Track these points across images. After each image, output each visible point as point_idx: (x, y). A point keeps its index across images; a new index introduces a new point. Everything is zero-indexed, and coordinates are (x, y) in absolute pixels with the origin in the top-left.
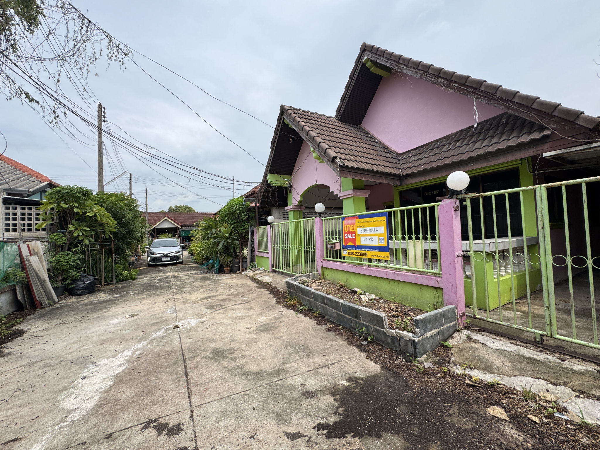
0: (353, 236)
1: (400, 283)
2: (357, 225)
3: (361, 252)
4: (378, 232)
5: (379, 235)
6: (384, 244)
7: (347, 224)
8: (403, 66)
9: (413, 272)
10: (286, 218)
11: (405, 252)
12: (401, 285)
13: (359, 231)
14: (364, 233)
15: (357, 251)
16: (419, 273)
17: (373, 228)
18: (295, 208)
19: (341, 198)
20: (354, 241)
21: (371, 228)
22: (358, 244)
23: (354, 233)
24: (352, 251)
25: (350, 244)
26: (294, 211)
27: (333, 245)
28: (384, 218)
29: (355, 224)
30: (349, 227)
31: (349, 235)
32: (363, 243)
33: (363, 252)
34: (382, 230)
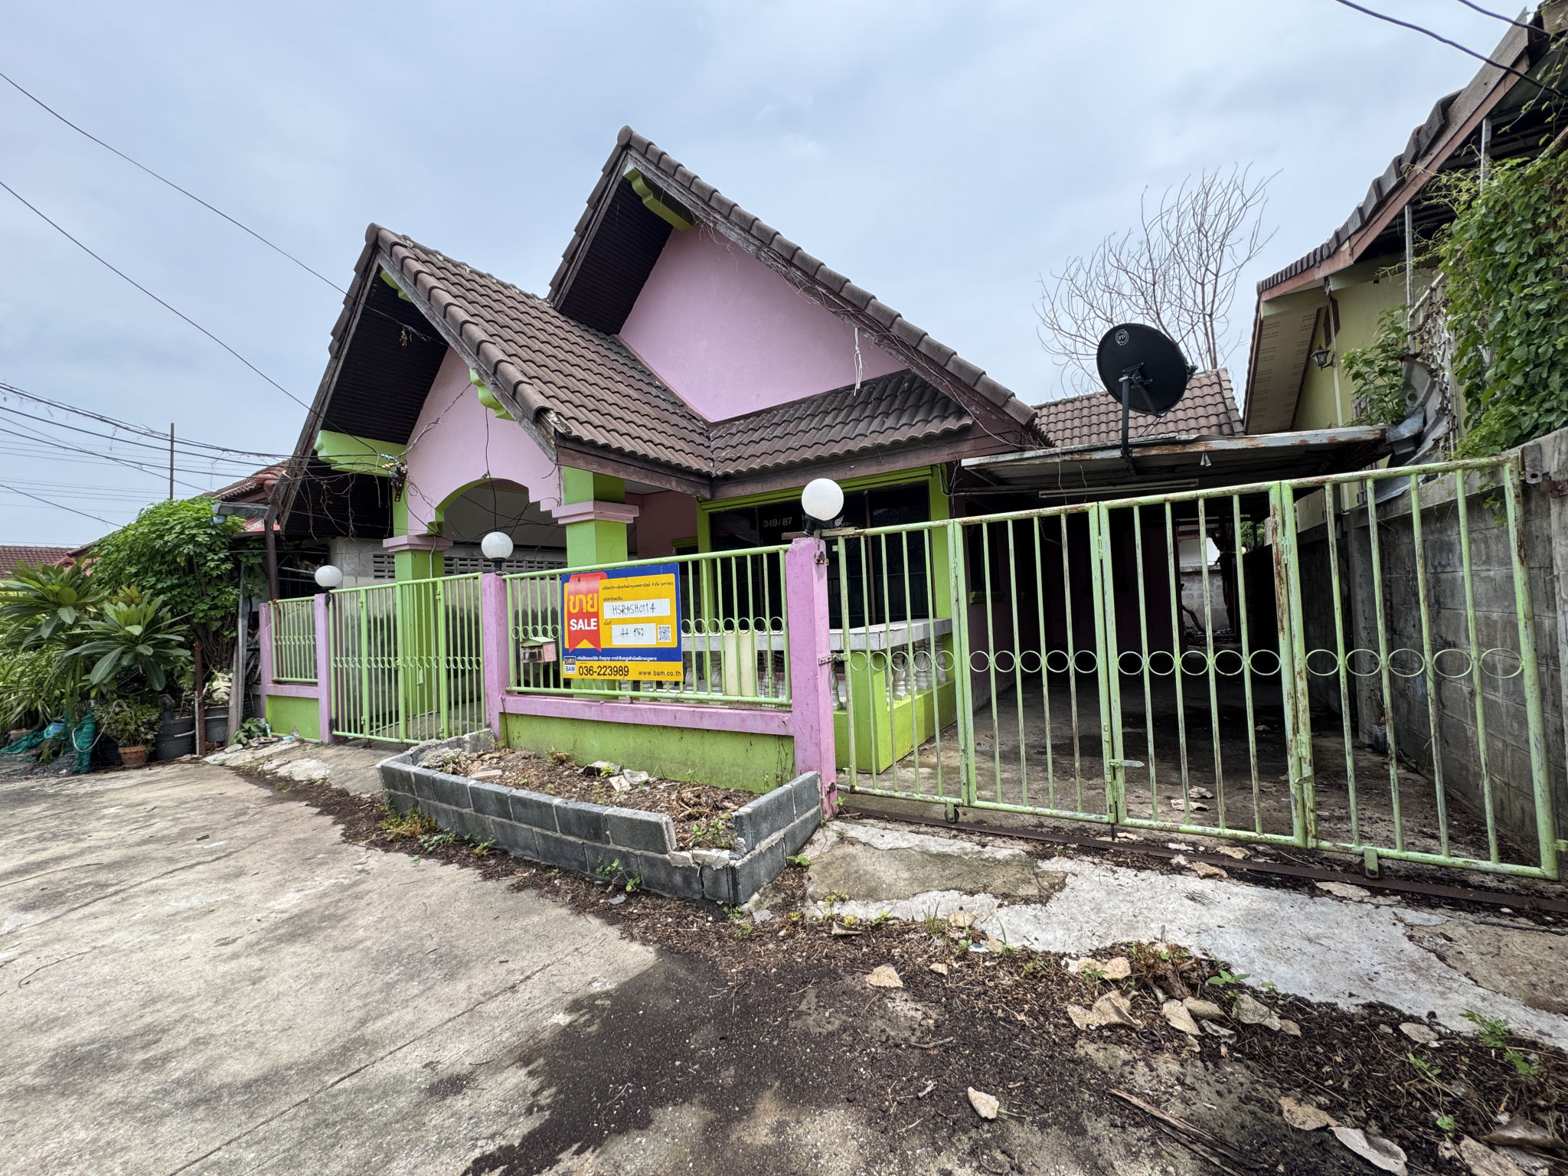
0: (593, 624)
1: (707, 736)
2: (603, 594)
3: (613, 664)
4: (656, 613)
5: (658, 620)
6: (670, 642)
7: (576, 593)
8: (718, 216)
9: (736, 706)
10: (386, 573)
11: (717, 658)
12: (709, 739)
13: (608, 611)
14: (622, 616)
15: (602, 664)
16: (748, 707)
17: (644, 602)
18: (417, 542)
19: (560, 522)
20: (594, 636)
21: (640, 603)
22: (604, 645)
23: (596, 615)
24: (589, 664)
25: (585, 644)
26: (414, 550)
27: (536, 650)
28: (671, 578)
29: (597, 592)
30: (581, 601)
31: (581, 621)
32: (618, 642)
33: (618, 664)
34: (666, 606)
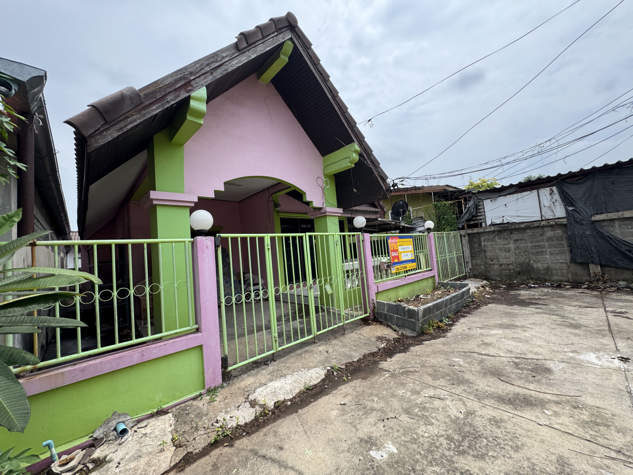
0: (397, 253)
2: (399, 244)
3: (403, 266)
5: (411, 251)
7: (392, 243)
13: (400, 249)
15: (401, 266)
20: (397, 257)
21: (406, 246)
22: (400, 260)
23: (397, 250)
24: (398, 267)
25: (396, 261)
27: (389, 264)
28: (411, 239)
30: (393, 246)
31: (394, 253)
34: (411, 248)
